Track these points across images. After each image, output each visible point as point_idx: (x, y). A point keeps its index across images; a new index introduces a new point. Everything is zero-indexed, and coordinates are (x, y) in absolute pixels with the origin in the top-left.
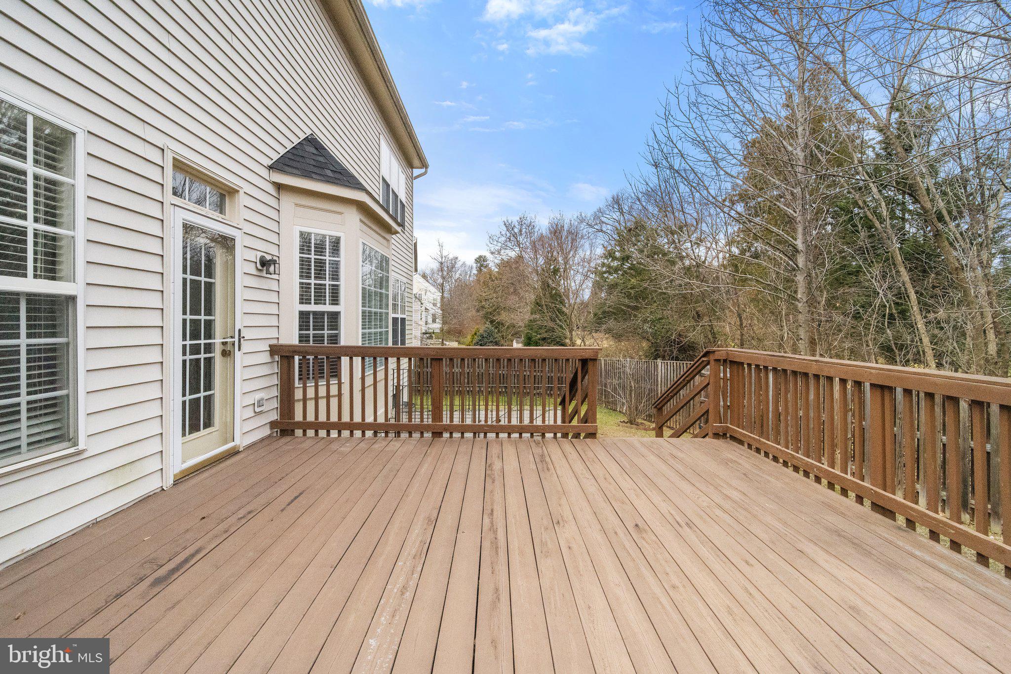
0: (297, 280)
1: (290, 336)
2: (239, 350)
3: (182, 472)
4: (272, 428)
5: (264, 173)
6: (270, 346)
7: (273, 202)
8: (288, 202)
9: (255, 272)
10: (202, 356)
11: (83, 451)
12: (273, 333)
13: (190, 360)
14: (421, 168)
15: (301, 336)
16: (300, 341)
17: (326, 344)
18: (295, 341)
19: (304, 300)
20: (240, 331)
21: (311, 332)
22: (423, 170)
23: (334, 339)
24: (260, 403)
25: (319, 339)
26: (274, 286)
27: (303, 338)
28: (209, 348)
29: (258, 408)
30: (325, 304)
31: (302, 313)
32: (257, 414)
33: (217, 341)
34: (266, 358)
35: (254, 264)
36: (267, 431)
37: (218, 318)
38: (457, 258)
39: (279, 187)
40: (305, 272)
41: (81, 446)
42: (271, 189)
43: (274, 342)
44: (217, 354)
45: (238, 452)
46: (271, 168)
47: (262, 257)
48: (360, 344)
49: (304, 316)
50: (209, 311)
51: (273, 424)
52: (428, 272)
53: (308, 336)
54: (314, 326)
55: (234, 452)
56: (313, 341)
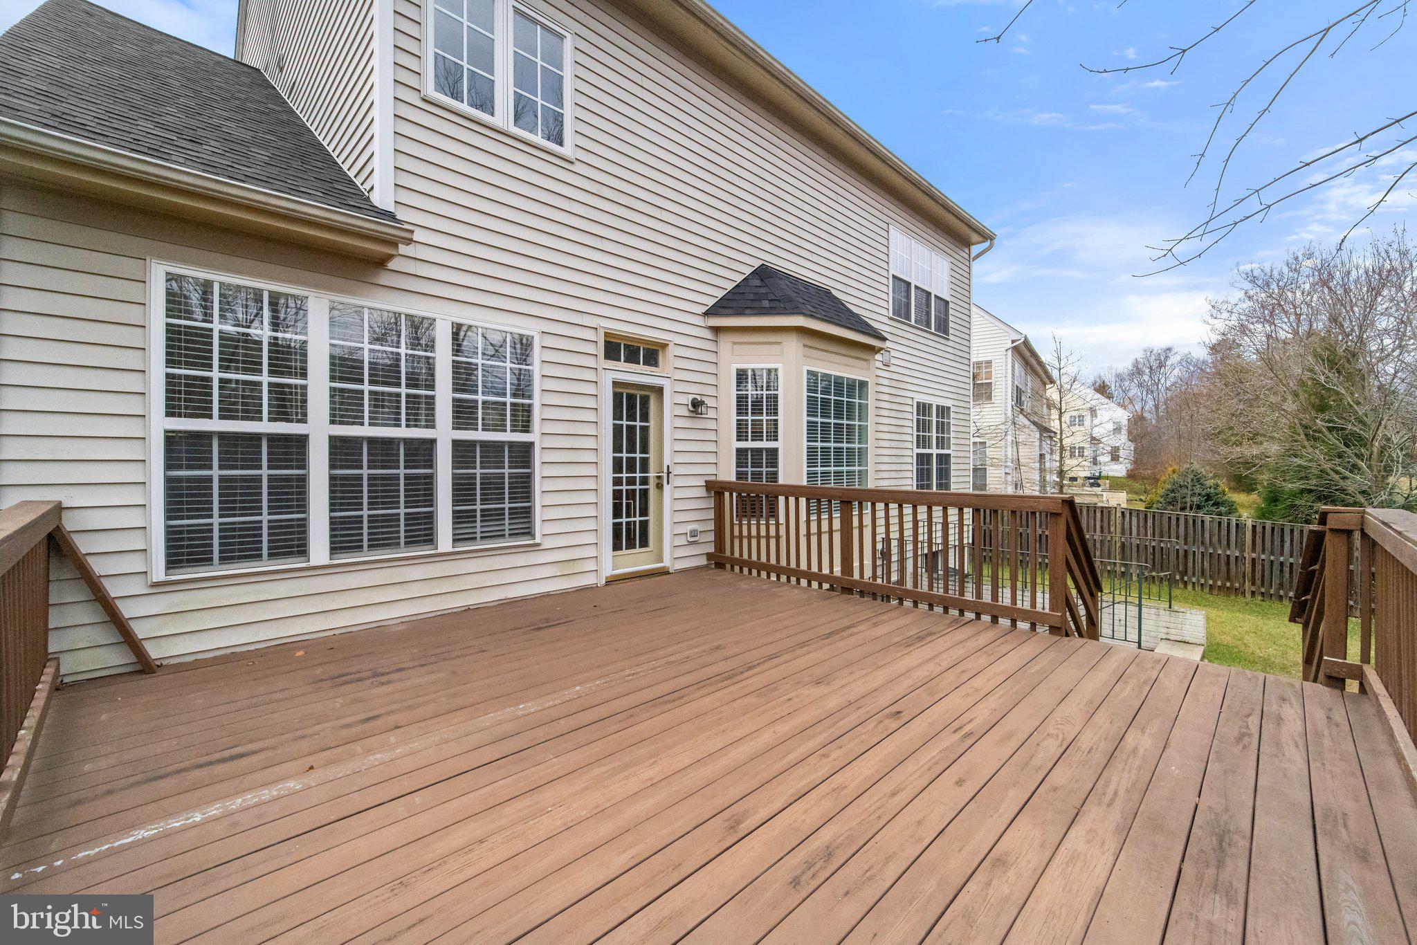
0: (734, 417)
1: (728, 473)
2: (668, 483)
3: (612, 576)
4: (708, 559)
5: (699, 321)
6: (706, 481)
7: (710, 346)
8: (726, 342)
9: (687, 414)
10: (638, 487)
11: (538, 545)
12: (712, 470)
13: (640, 490)
14: (984, 242)
15: (738, 473)
16: (737, 478)
17: (764, 482)
18: (733, 478)
19: (741, 436)
20: (668, 466)
21: (750, 469)
22: (987, 244)
23: (774, 476)
24: (694, 533)
25: (757, 476)
26: (712, 425)
27: (740, 475)
28: (645, 481)
29: (693, 539)
30: (747, 440)
31: (739, 451)
32: (691, 543)
33: (652, 475)
34: (702, 492)
35: (685, 407)
36: (703, 561)
37: (652, 455)
38: (1169, 349)
39: (717, 330)
40: (741, 409)
41: (538, 540)
42: (708, 334)
43: (713, 478)
44: (651, 486)
45: (667, 573)
46: (707, 314)
47: (694, 399)
48: (805, 483)
49: (741, 453)
50: (645, 449)
51: (709, 556)
52: (1110, 379)
53: (761, 473)
54: (752, 463)
55: (664, 572)
56: (752, 478)
